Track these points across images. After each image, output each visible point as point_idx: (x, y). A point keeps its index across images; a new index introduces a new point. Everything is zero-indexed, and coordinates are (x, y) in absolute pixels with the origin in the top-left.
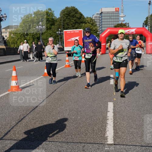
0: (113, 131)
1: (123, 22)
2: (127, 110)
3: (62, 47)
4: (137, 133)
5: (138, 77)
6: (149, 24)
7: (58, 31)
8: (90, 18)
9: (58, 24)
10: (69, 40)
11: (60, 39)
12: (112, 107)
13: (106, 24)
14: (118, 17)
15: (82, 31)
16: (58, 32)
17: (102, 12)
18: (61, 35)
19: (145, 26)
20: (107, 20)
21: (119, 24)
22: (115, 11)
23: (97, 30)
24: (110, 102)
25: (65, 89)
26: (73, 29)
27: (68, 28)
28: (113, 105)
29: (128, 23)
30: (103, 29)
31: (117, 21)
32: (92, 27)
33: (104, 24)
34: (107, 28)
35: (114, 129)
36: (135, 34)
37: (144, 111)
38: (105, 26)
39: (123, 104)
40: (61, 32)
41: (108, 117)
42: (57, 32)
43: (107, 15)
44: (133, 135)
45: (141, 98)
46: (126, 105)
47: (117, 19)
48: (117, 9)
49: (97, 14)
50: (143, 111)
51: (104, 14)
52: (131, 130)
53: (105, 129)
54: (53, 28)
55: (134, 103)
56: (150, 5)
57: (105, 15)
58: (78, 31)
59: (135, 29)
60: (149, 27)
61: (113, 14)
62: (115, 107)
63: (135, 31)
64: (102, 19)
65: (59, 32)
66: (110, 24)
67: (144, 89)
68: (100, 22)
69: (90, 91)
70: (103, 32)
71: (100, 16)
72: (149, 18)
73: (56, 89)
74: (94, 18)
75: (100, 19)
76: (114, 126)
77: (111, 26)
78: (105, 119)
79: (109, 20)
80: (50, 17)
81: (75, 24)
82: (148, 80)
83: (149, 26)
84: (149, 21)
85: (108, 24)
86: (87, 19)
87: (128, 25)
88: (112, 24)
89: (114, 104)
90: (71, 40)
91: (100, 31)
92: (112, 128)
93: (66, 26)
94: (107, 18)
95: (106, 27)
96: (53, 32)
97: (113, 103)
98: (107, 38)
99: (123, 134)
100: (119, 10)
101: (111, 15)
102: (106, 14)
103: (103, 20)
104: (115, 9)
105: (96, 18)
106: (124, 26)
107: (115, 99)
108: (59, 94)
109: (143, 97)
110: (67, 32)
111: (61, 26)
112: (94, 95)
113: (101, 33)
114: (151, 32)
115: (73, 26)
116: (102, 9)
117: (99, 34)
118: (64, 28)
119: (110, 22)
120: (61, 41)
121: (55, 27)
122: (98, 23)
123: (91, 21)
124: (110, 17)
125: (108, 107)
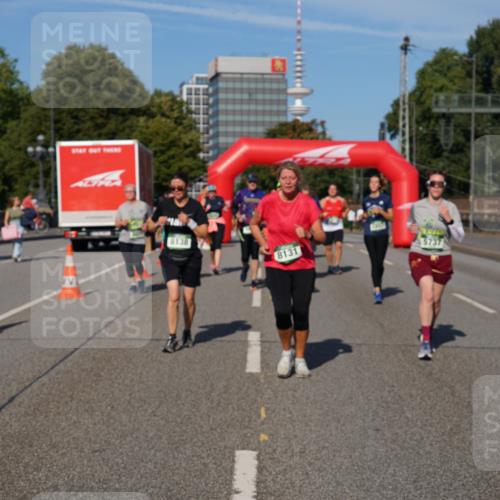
1: (301, 115)
2: (314, 484)
3: (48, 210)
5: (360, 345)
6: (404, 126)
7: (34, 142)
8: (168, 94)
9: (32, 117)
10: (80, 184)
11: (41, 176)
12: (252, 473)
13: (234, 123)
14: (282, 97)
15: (132, 147)
17: (217, 75)
18: (47, 159)
19: (388, 136)
20: (238, 107)
21: (285, 124)
22: (269, 71)
23: (198, 146)
24: (243, 449)
25: (54, 392)
26: (99, 137)
28: (256, 462)
29: (323, 123)
30: (222, 140)
31: (278, 113)
32: (176, 133)
33: (227, 123)
34: (237, 139)
36: (351, 165)
37: (385, 488)
38: (230, 129)
39: (296, 459)
40: (46, 145)
42: (30, 149)
43: (238, 85)
45: (370, 432)
46: (310, 464)
47: (279, 102)
48: (279, 64)
49: (198, 79)
50: (379, 491)
51: (227, 80)
54: (13, 131)
55: (343, 453)
56: (406, 54)
57: (230, 85)
58: (117, 146)
59: (349, 147)
60: (404, 141)
61: (264, 81)
62: (265, 472)
64: (216, 102)
65: (39, 149)
66: (249, 123)
67: (385, 394)
68: (210, 113)
69: (161, 403)
70: (222, 152)
71: (211, 90)
73: (14, 393)
74: (185, 97)
75: (211, 101)
77: (252, 129)
79: (245, 107)
81: (107, 117)
82: (400, 355)
83: (404, 134)
84: (404, 118)
85: (241, 123)
86: (157, 101)
87: (320, 129)
88: (256, 124)
89: (258, 458)
90: (90, 183)
91: (212, 147)
93: (69, 123)
94: (238, 96)
95: (234, 134)
96: (12, 147)
97: (255, 453)
98: (238, 180)
100: (284, 66)
101: (253, 86)
102: (234, 80)
103: (222, 107)
104: (269, 65)
105: (193, 96)
106: (304, 132)
107: (263, 437)
108: (28, 415)
109: (378, 430)
110: (74, 151)
111: (48, 124)
112: (179, 420)
113: (215, 158)
114: (411, 159)
115: (98, 127)
116: (216, 60)
117: (206, 160)
118: (61, 132)
119: (249, 113)
120: (45, 187)
121: (22, 125)
122: (201, 116)
123: (172, 106)
124: (250, 94)
125: (236, 472)
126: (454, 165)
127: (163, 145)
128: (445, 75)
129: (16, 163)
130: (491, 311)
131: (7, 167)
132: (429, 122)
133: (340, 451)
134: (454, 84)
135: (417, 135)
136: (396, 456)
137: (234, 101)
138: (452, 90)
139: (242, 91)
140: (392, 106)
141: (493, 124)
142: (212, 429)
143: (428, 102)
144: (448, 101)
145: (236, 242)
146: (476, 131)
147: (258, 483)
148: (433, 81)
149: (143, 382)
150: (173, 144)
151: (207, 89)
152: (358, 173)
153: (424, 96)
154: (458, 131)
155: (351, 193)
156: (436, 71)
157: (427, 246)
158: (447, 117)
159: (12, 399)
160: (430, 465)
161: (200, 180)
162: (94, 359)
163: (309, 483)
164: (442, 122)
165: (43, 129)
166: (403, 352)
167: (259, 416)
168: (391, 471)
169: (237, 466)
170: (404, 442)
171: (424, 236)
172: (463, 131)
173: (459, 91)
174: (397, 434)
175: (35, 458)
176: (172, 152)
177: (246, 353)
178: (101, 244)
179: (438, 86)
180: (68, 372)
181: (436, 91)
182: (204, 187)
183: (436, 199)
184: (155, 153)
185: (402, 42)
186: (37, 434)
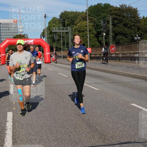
0: (12, 141)
1: (22, 33)
4: (36, 139)
6: (46, 35)
12: (11, 117)
13: (5, 35)
14: (17, 29)
19: (42, 37)
20: (6, 31)
21: (18, 35)
22: (13, 22)
24: (9, 112)
28: (12, 114)
29: (27, 35)
30: (2, 39)
31: (16, 33)
33: (3, 35)
35: (13, 139)
38: (4, 37)
41: (7, 127)
44: (32, 142)
48: (15, 21)
51: (2, 25)
52: (30, 138)
53: (4, 140)
56: (45, 18)
57: (4, 26)
59: (33, 40)
60: (46, 39)
62: (15, 117)
64: (0, 30)
66: (9, 35)
70: (2, 42)
72: (46, 30)
76: (13, 136)
77: (10, 37)
78: (4, 129)
79: (8, 31)
83: (46, 37)
84: (46, 33)
85: (7, 35)
87: (26, 36)
88: (11, 35)
89: (13, 113)
92: (11, 138)
94: (6, 29)
95: (5, 38)
98: (7, 49)
99: (22, 142)
100: (17, 21)
101: (9, 26)
103: (2, 31)
106: (22, 37)
107: (14, 108)
114: (48, 43)
119: (9, 33)
124: (9, 28)
125: (8, 117)
126: (58, 44)
128: (55, 23)
130: (67, 76)
132: (52, 34)
134: (57, 25)
135: (49, 37)
136: (45, 110)
138: (56, 27)
141: (66, 34)
142: (2, 108)
144: (55, 29)
146: (62, 36)
147: (13, 119)
148: (52, 25)
153: (50, 28)
154: (58, 36)
156: (53, 22)
158: (56, 33)
160: (53, 111)
164: (55, 34)
167: (13, 104)
168: (44, 113)
173: (58, 27)
174: (45, 105)
181: (53, 27)
185: (44, 16)
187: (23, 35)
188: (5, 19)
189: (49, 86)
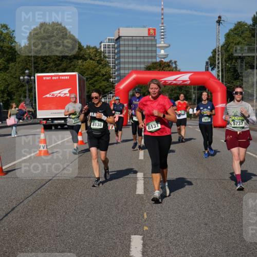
1: (164, 58)
2: (173, 253)
3: (31, 110)
6: (219, 63)
7: (23, 74)
8: (93, 48)
9: (22, 60)
10: (48, 96)
11: (27, 91)
12: (140, 247)
13: (129, 63)
14: (154, 49)
15: (75, 75)
16: (24, 77)
17: (119, 37)
18: (31, 83)
19: (210, 68)
20: (130, 54)
21: (156, 63)
22: (147, 35)
23: (110, 75)
24: (135, 235)
25: (35, 205)
26: (58, 71)
27: (46, 68)
28: (142, 242)
29: (175, 62)
30: (122, 72)
31: (152, 57)
32: (98, 68)
33: (125, 63)
34: (130, 71)
36: (191, 84)
38: (127, 66)
39: (163, 240)
40: (30, 76)
42: (21, 78)
43: (130, 43)
45: (202, 225)
46: (171, 242)
47: (152, 51)
48: (152, 31)
49: (109, 39)
51: (124, 40)
54: (12, 68)
55: (188, 237)
56: (219, 25)
57: (126, 43)
58: (67, 76)
59: (189, 75)
60: (218, 71)
61: (144, 40)
62: (147, 247)
63: (189, 78)
64: (119, 52)
65: (26, 77)
66: (136, 63)
67: (210, 205)
68: (116, 57)
70: (122, 78)
71: (116, 46)
72: (218, 51)
73: (14, 206)
74: (102, 50)
75: (116, 51)
77: (138, 66)
79: (134, 54)
80: (6, 44)
81: (62, 60)
82: (218, 184)
83: (218, 68)
84: (218, 59)
85: (132, 63)
86: (88, 51)
87: (174, 66)
88: (140, 63)
89: (143, 239)
90: (53, 95)
91: (117, 76)
93: (41, 64)
94: (130, 48)
95: (129, 68)
96: (11, 76)
97: (141, 237)
98: (131, 93)
100: (155, 32)
101: (138, 43)
102: (128, 40)
103: (122, 54)
104: (147, 32)
105: (107, 49)
106: (166, 67)
107: (146, 228)
108: (22, 217)
109: (206, 224)
110: (44, 78)
111: (31, 64)
112: (101, 219)
113: (119, 81)
114: (222, 81)
115: (57, 65)
116: (119, 30)
117: (114, 82)
118: (38, 68)
119: (136, 57)
120: (29, 97)
121: (17, 65)
122: (111, 59)
123: (95, 54)
124: (137, 47)
125: (132, 247)
127: (91, 75)
128: (240, 36)
129: (14, 85)
131: (10, 87)
132: (232, 61)
133: (186, 236)
134: (246, 41)
135: (225, 68)
136: (216, 238)
137: (128, 51)
138: (244, 44)
139: (132, 45)
140: (212, 53)
142: (118, 224)
143: (231, 50)
144: (242, 49)
145: (130, 125)
147: (143, 253)
148: (233, 39)
149: (82, 200)
150: (96, 74)
151: (114, 45)
152: (194, 88)
153: (229, 47)
154: (247, 65)
155: (191, 99)
156: (235, 34)
157: (235, 126)
158: (242, 58)
159: (13, 209)
160: (234, 243)
161: (111, 93)
162: (56, 187)
163: (170, 253)
164: (239, 61)
165: (28, 67)
166: (219, 182)
167: (143, 217)
169: (132, 244)
170: (220, 230)
171: (233, 120)
172: (250, 65)
173: (248, 45)
174: (217, 226)
175: (26, 240)
176: (96, 79)
177: (136, 184)
178: (59, 127)
179: (237, 42)
180: (42, 195)
181: (235, 44)
182: (113, 96)
183: (239, 101)
184: (87, 79)
186: (27, 227)
187: (167, 63)
188: (130, 28)
189: (224, 181)
